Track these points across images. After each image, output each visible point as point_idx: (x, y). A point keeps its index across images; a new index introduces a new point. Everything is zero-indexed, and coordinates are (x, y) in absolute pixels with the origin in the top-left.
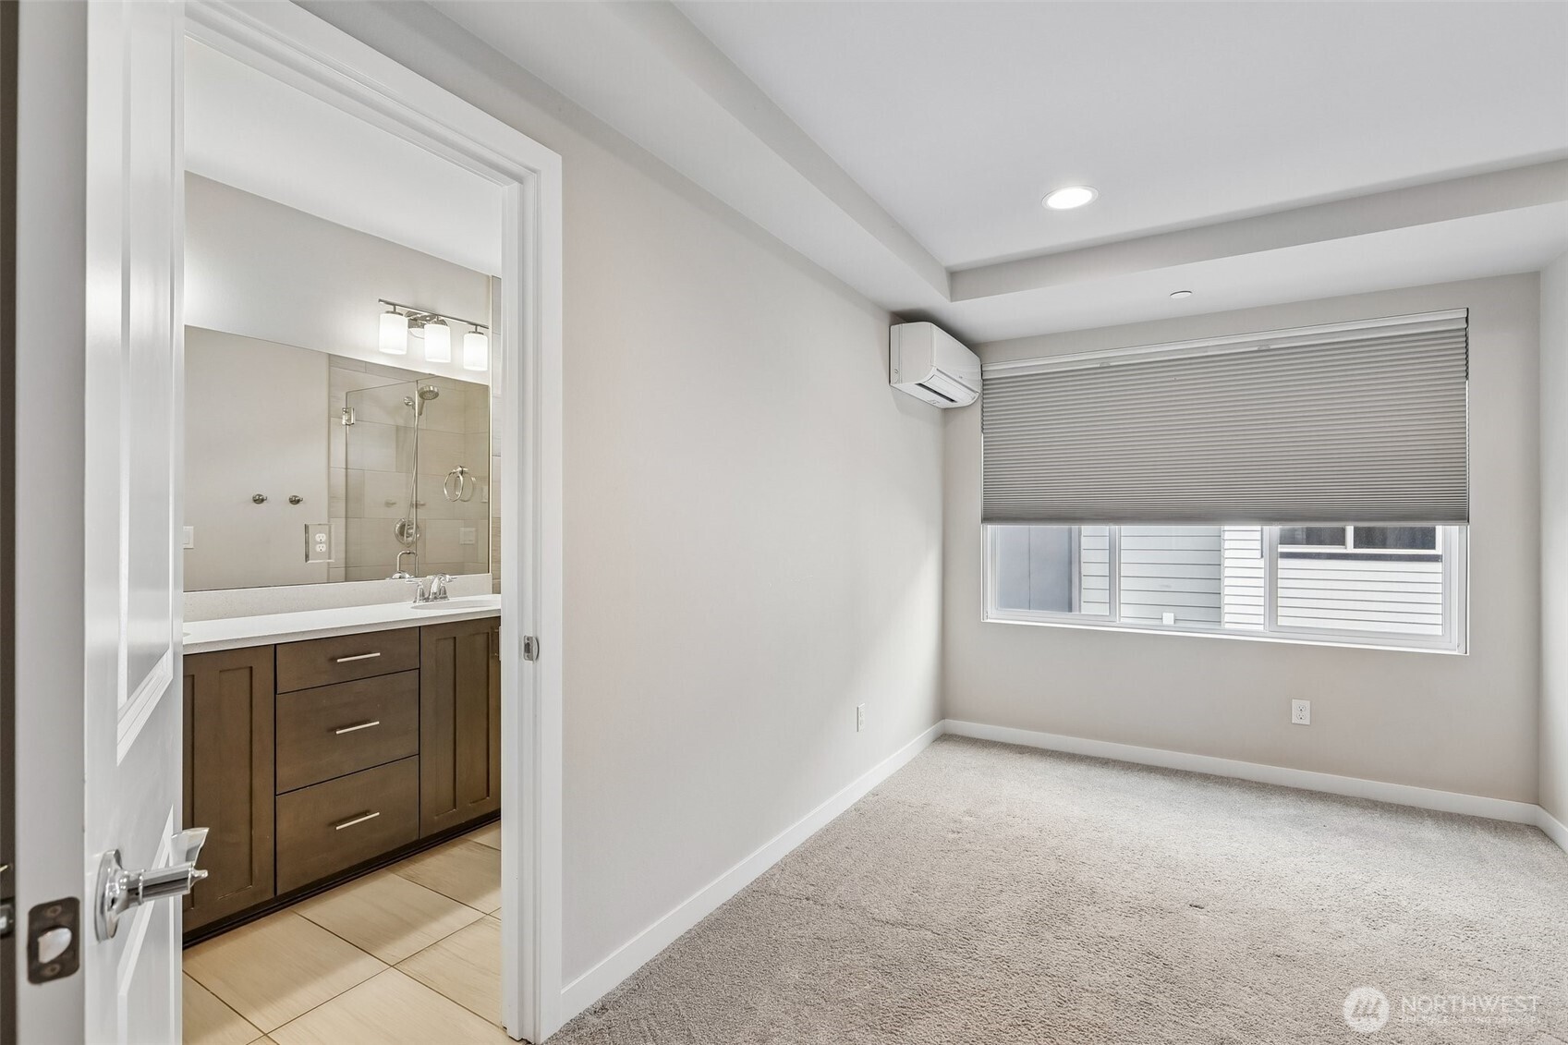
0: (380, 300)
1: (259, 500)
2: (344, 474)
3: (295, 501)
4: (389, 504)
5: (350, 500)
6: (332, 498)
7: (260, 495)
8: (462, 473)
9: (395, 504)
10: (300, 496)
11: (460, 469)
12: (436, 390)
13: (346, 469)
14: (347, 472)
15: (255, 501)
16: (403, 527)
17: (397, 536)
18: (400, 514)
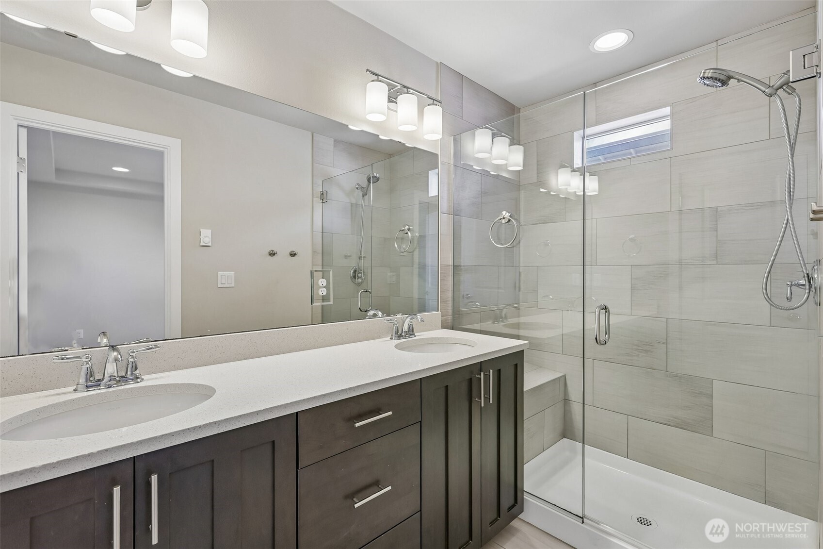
0: (368, 70)
1: (272, 254)
2: (321, 236)
3: (293, 255)
4: (346, 257)
5: (325, 253)
6: (314, 252)
7: (273, 251)
8: (409, 229)
9: (350, 256)
10: (296, 251)
11: (408, 227)
12: (378, 176)
13: (322, 232)
14: (322, 235)
15: (270, 254)
16: (355, 272)
17: (351, 278)
18: (353, 263)
